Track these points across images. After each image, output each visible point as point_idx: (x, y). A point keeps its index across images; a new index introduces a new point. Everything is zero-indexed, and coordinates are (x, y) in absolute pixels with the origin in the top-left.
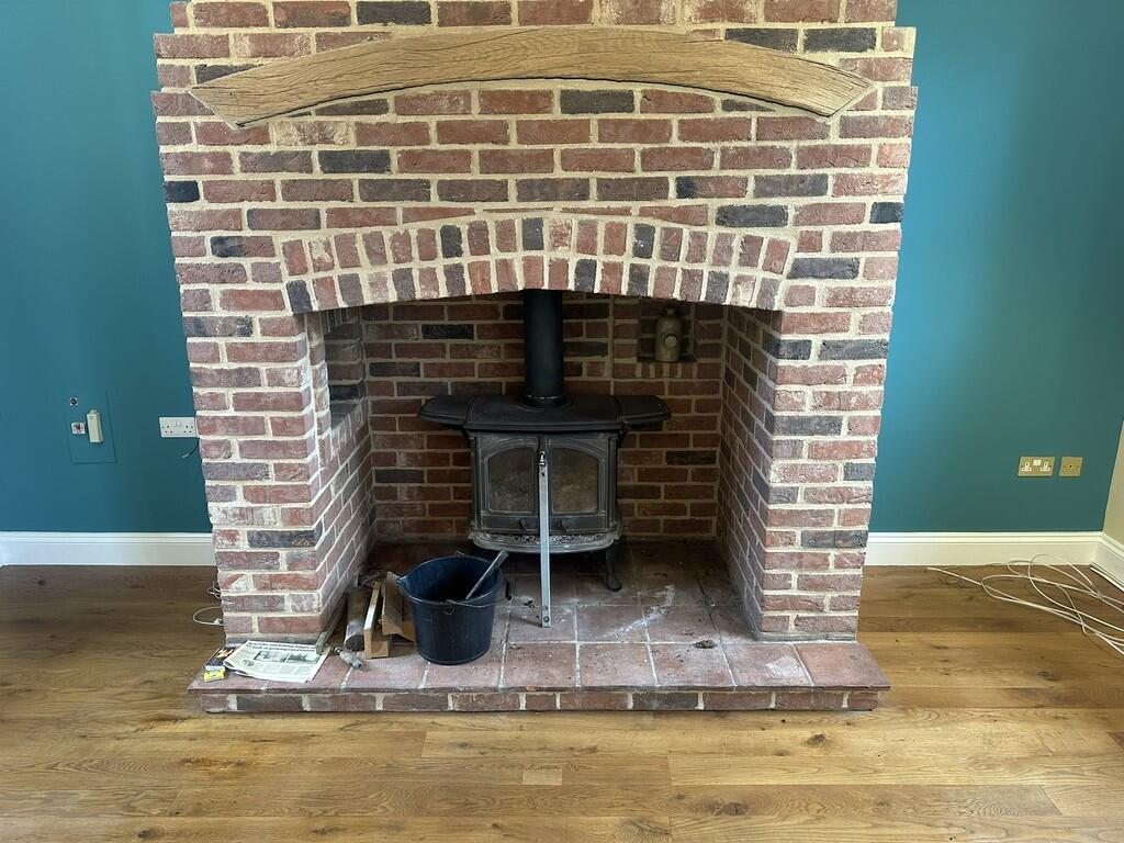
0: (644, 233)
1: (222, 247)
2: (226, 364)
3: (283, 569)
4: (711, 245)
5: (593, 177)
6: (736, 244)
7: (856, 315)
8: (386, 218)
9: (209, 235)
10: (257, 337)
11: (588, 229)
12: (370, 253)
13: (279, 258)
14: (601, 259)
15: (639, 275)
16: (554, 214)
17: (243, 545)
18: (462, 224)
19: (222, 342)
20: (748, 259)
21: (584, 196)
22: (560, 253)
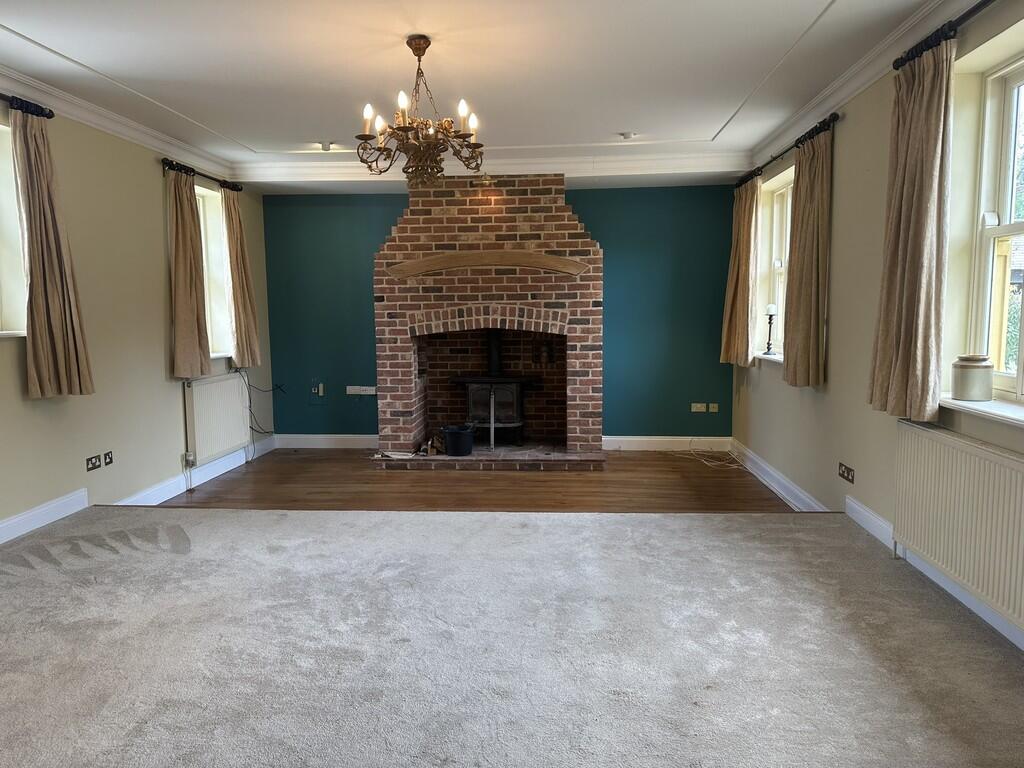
0: (522, 310)
1: (390, 316)
2: (388, 353)
3: (401, 425)
4: (543, 314)
5: (505, 293)
6: (551, 314)
7: (591, 336)
8: (441, 306)
9: (387, 312)
10: (399, 344)
11: (504, 309)
12: (436, 317)
13: (407, 319)
14: (508, 318)
15: (520, 324)
16: (493, 304)
17: (388, 416)
18: (464, 308)
19: (387, 345)
20: (555, 319)
21: (502, 299)
22: (495, 317)
